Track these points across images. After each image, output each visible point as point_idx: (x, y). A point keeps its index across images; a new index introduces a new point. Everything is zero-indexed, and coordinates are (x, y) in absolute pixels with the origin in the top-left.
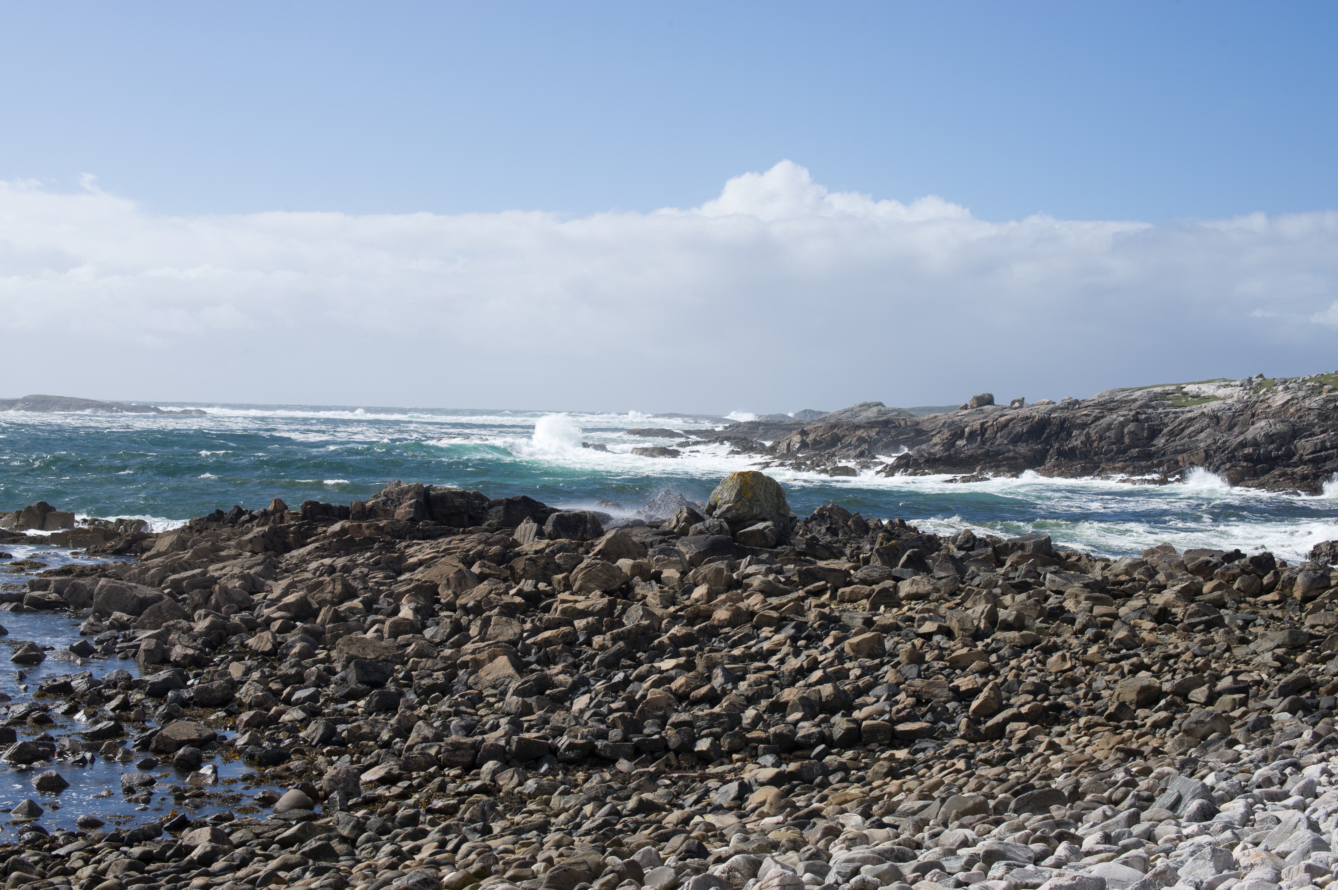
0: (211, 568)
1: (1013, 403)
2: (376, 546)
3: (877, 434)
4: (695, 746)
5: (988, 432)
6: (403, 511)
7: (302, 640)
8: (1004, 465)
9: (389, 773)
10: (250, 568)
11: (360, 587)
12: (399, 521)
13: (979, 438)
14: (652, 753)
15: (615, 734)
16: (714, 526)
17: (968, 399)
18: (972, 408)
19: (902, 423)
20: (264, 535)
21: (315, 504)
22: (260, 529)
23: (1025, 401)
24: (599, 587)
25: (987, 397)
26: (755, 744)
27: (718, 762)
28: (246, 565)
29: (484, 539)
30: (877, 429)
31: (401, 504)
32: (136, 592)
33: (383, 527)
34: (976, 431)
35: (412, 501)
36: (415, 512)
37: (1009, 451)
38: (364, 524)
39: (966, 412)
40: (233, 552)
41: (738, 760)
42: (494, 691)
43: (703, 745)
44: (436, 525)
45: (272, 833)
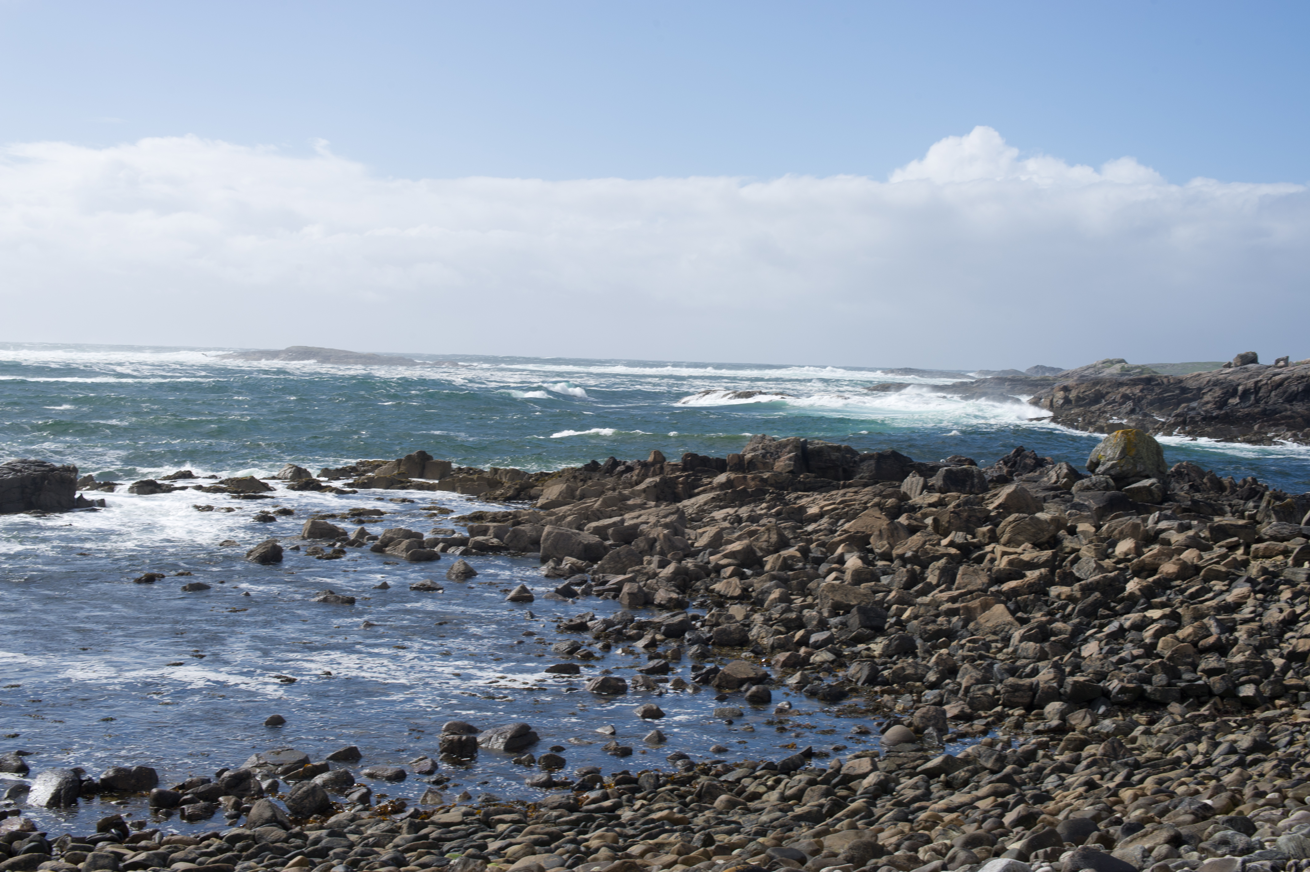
0: (627, 516)
1: (1278, 361)
2: (768, 497)
3: (1141, 391)
4: (1239, 692)
5: (1262, 391)
6: (783, 463)
7: (778, 586)
8: (1282, 424)
9: (962, 711)
10: (665, 516)
11: (791, 536)
12: (781, 473)
13: (1252, 397)
14: (1198, 697)
15: (1159, 679)
16: (1101, 482)
17: (1231, 357)
18: (1236, 366)
19: (1165, 380)
20: (656, 485)
21: (694, 456)
22: (651, 479)
23: (1290, 360)
24: (1028, 540)
25: (1251, 355)
26: (1294, 691)
27: (1263, 707)
28: (661, 514)
29: (878, 492)
30: (1141, 387)
31: (779, 457)
32: (580, 538)
33: (767, 479)
34: (1250, 389)
35: (792, 454)
36: (795, 465)
37: (1286, 410)
38: (749, 476)
39: (1231, 370)
40: (638, 501)
41: (1282, 706)
42: (995, 637)
43: (1248, 691)
44: (816, 477)
45: (912, 765)
